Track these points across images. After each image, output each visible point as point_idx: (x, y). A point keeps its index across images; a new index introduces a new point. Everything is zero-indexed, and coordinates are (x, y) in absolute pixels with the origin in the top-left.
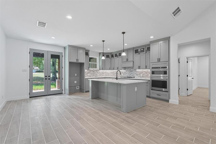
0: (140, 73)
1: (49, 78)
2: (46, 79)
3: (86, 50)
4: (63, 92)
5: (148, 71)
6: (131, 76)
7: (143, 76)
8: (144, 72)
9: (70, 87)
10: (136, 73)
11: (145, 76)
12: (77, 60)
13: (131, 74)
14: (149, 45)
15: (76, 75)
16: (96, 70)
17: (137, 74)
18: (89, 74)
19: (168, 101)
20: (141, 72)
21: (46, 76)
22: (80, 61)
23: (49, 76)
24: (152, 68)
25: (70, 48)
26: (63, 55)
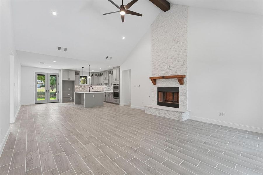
1: (48, 91)
2: (46, 92)
3: (76, 71)
4: (59, 101)
6: (109, 90)
9: (63, 98)
12: (69, 79)
14: (113, 70)
15: (69, 89)
16: (87, 86)
18: (80, 88)
19: (119, 104)
21: (46, 90)
22: (71, 79)
23: (49, 90)
24: (114, 84)
25: (63, 71)
26: (59, 75)
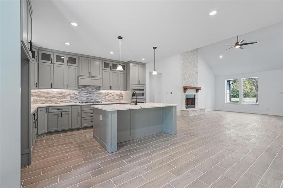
0: (104, 95)
5: (115, 92)
6: (89, 100)
7: (109, 99)
8: (110, 94)
10: (99, 95)
11: (111, 99)
13: (90, 96)
17: (99, 97)
20: (106, 94)
24: (133, 90)
